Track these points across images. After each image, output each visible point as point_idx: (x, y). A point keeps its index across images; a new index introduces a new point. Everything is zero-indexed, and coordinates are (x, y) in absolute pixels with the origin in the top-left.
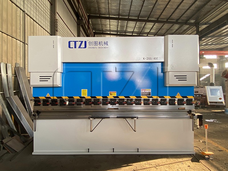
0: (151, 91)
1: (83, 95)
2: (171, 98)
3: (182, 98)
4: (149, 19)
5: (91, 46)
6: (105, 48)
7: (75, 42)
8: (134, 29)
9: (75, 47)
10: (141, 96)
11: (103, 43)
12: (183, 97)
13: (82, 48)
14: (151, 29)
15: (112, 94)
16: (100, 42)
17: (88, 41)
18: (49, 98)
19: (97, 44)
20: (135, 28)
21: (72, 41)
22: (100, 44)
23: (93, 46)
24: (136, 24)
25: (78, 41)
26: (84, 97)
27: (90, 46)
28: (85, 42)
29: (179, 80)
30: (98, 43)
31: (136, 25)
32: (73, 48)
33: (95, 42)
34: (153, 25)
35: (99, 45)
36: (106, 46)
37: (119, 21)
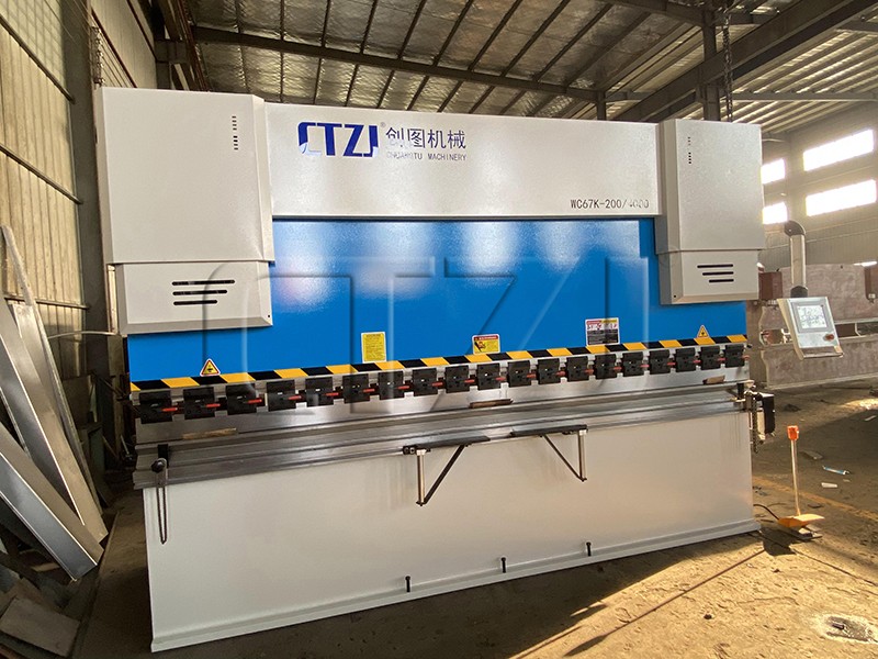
0: (617, 323)
1: (368, 358)
2: (680, 347)
3: (713, 343)
6: (453, 157)
7: (329, 129)
9: (331, 151)
10: (588, 347)
11: (446, 138)
12: (718, 340)
13: (360, 155)
15: (484, 347)
16: (431, 134)
17: (383, 124)
18: (217, 379)
19: (421, 143)
21: (314, 124)
22: (434, 143)
24: (389, 80)
25: (340, 126)
26: (373, 367)
28: (373, 130)
29: (711, 281)
30: (427, 138)
31: (388, 84)
33: (411, 132)
34: (451, 88)
35: (428, 145)
36: (456, 150)
37: (324, 62)
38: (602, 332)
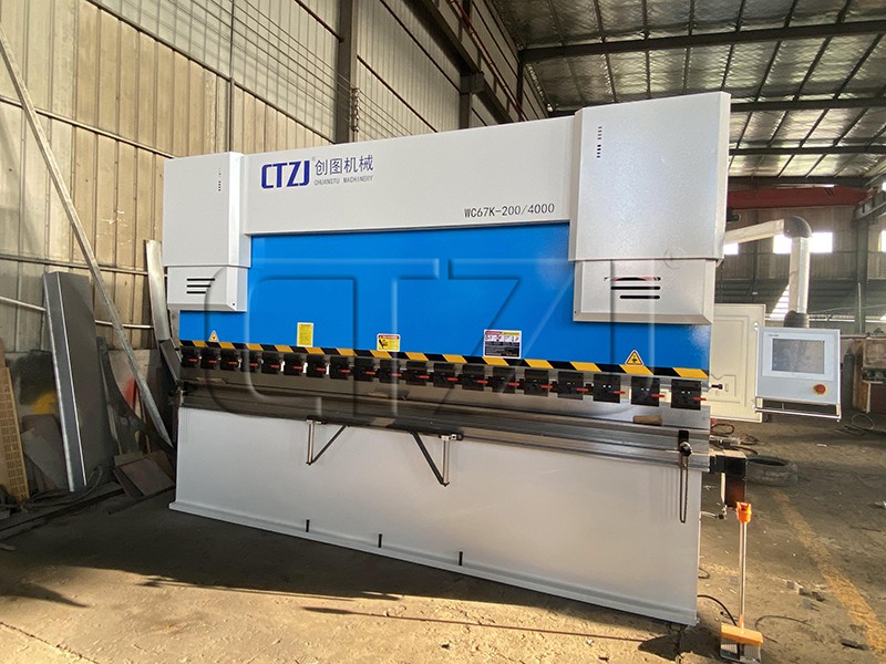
0: (520, 338)
1: (301, 343)
2: (599, 372)
3: (650, 374)
4: (792, 24)
5: (323, 177)
6: (363, 179)
7: (279, 167)
8: (725, 77)
9: (279, 185)
10: (484, 357)
11: (358, 163)
12: (655, 371)
13: (297, 185)
14: (811, 70)
15: (386, 345)
16: (347, 162)
17: (313, 159)
18: (217, 345)
19: (339, 170)
20: (726, 73)
21: (271, 166)
22: (349, 168)
23: (329, 177)
24: (730, 56)
25: (286, 164)
26: (303, 350)
27: (319, 178)
28: (307, 164)
30: (344, 165)
31: (729, 60)
32: (272, 187)
33: (333, 162)
34: (818, 48)
36: (366, 173)
37: (652, 54)
38: (502, 344)
